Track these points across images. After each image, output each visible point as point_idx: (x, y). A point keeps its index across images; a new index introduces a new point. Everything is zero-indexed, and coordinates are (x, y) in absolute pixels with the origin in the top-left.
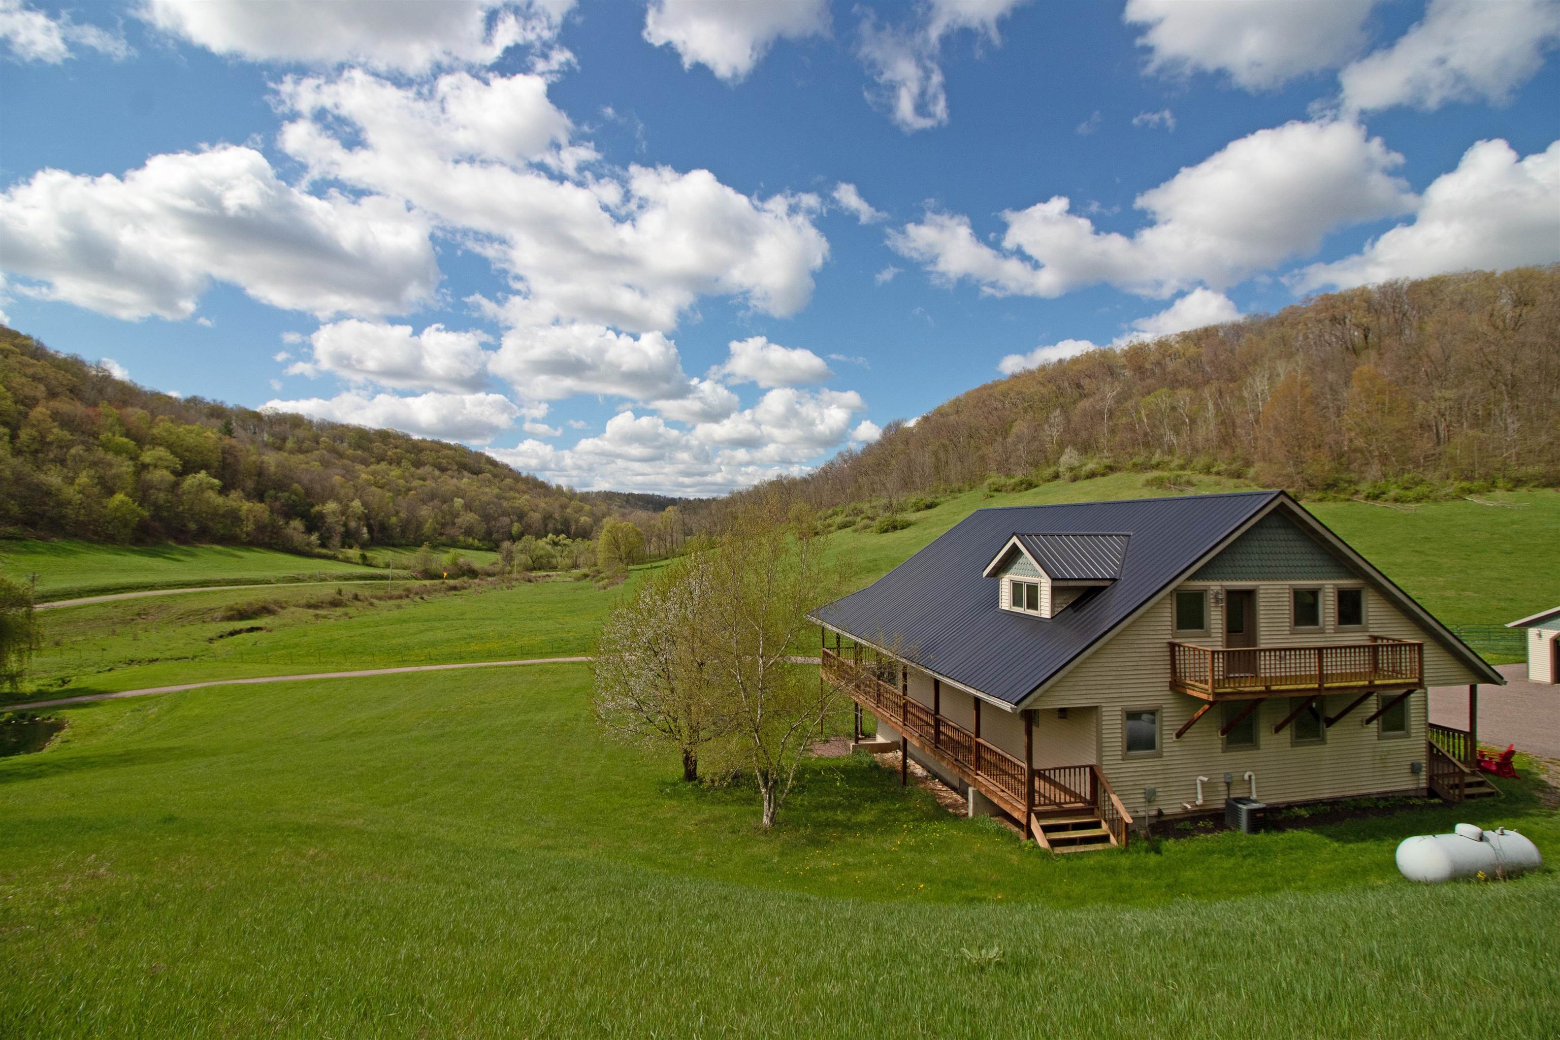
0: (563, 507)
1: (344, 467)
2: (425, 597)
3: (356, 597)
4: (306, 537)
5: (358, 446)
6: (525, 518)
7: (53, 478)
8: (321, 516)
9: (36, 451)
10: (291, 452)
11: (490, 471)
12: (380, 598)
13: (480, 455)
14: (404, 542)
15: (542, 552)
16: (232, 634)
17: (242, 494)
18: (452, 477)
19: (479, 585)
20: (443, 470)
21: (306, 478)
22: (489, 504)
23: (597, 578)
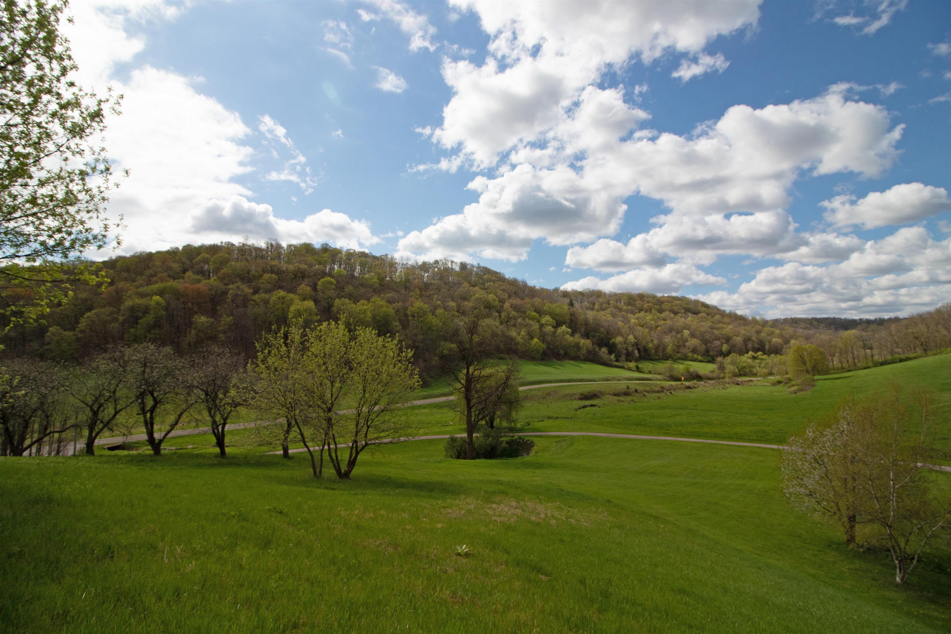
0: (758, 332)
1: (623, 317)
2: (673, 392)
3: (636, 391)
4: (608, 356)
5: (629, 304)
6: (731, 341)
7: (513, 333)
8: (614, 345)
9: (507, 322)
10: (598, 311)
11: (704, 312)
12: (648, 392)
13: (697, 302)
14: (657, 357)
15: (744, 364)
16: (584, 407)
17: (580, 335)
18: (681, 317)
19: (704, 386)
20: (676, 313)
21: (606, 324)
22: (705, 333)
23: (789, 385)
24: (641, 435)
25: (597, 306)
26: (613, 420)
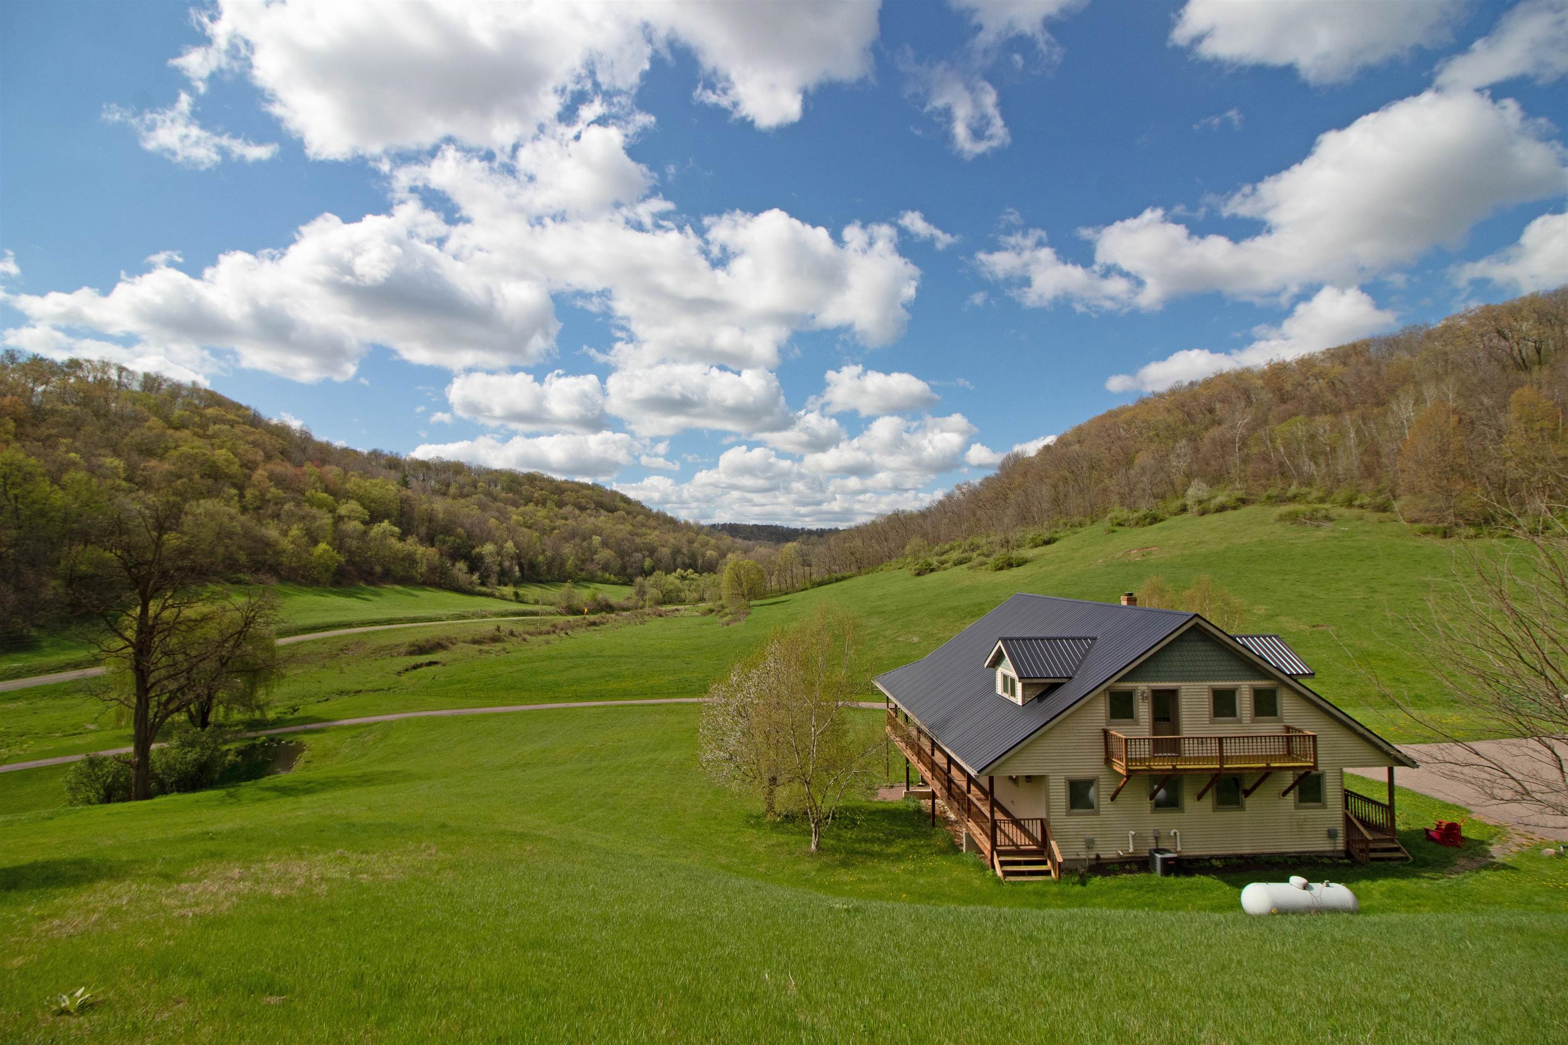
0: (691, 542)
1: (499, 510)
2: (569, 632)
3: (512, 633)
4: (468, 576)
5: (509, 489)
6: (656, 553)
7: (271, 532)
8: (480, 557)
9: (259, 508)
10: (454, 498)
11: (624, 509)
12: (531, 634)
13: (615, 493)
14: (549, 578)
15: (671, 587)
16: (415, 668)
17: (417, 539)
18: (590, 516)
19: (615, 620)
20: (582, 509)
21: (467, 522)
22: (623, 541)
23: (722, 613)
24: (514, 705)
25: (453, 490)
26: (467, 685)
